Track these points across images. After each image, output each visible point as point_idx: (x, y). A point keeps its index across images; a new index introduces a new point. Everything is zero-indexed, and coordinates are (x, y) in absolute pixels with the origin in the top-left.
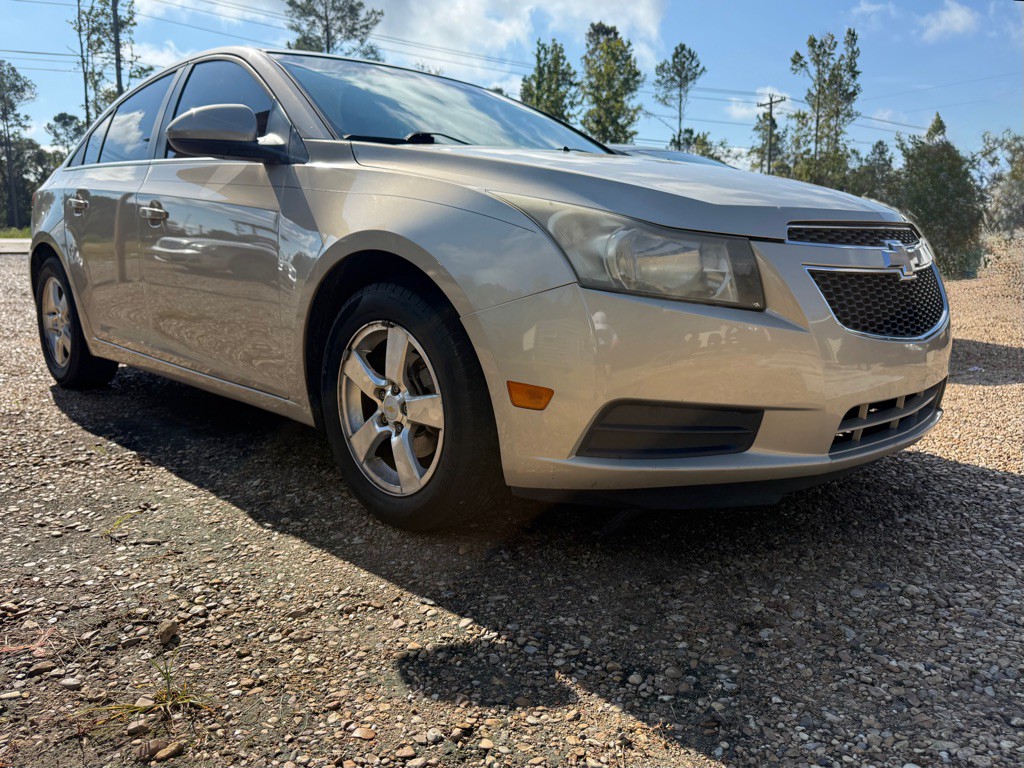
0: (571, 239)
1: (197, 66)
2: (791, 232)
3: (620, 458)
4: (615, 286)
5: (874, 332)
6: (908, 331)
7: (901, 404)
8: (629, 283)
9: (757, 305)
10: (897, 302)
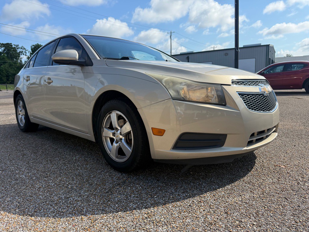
0: (169, 86)
1: (61, 39)
2: (233, 82)
3: (185, 150)
4: (182, 99)
5: (258, 110)
6: (267, 110)
7: (266, 131)
8: (186, 98)
9: (224, 104)
10: (264, 102)
